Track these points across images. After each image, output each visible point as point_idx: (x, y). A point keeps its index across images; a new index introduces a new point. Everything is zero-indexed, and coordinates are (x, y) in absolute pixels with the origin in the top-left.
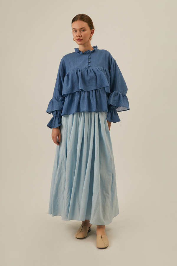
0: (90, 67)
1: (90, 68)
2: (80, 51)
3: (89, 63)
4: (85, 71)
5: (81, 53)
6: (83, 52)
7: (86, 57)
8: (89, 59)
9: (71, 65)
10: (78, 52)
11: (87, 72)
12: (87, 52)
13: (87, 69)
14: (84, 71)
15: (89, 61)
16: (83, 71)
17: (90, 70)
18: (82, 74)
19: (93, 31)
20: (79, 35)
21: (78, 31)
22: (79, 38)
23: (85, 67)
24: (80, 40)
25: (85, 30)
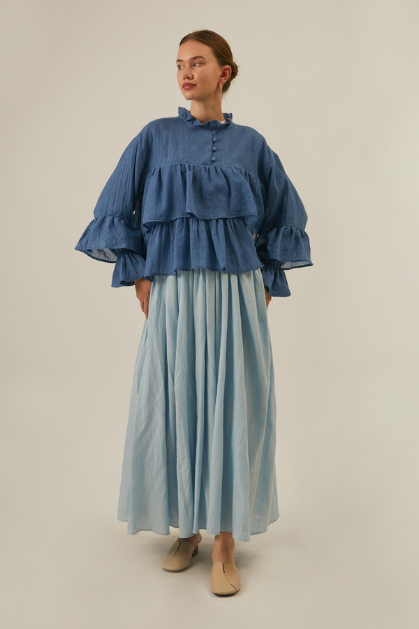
0: (214, 161)
1: (216, 164)
2: (193, 119)
3: (213, 151)
4: (203, 170)
5: (197, 123)
6: (201, 122)
7: (208, 135)
8: (214, 142)
9: (169, 150)
10: (188, 121)
11: (207, 174)
12: (212, 125)
13: (207, 167)
14: (200, 171)
15: (214, 148)
16: (198, 169)
17: (216, 169)
18: (195, 178)
19: (228, 69)
20: (186, 75)
21: (187, 65)
22: (187, 81)
23: (202, 161)
24: (188, 86)
25: (202, 64)
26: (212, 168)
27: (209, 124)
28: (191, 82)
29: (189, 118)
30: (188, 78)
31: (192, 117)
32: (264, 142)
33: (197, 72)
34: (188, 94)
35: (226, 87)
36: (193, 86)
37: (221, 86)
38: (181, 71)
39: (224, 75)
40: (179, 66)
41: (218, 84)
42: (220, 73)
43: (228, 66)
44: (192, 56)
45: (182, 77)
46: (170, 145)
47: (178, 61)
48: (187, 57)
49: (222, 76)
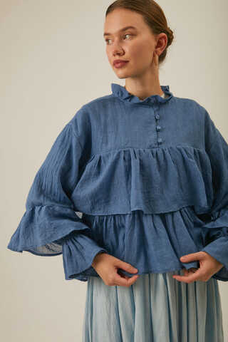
0: (161, 143)
1: (163, 146)
2: (131, 97)
3: (158, 131)
5: (136, 100)
6: (140, 99)
7: (150, 112)
8: (157, 120)
9: (109, 135)
10: (126, 99)
11: (155, 160)
12: (152, 101)
13: (154, 150)
14: (148, 156)
15: (159, 128)
16: (144, 155)
17: (164, 153)
18: (142, 166)
19: (164, 37)
20: (117, 51)
21: (116, 39)
22: (117, 58)
23: (148, 144)
24: (120, 64)
25: (133, 35)
26: (160, 152)
27: (149, 100)
28: (123, 58)
29: (127, 96)
30: (119, 54)
31: (129, 94)
32: (207, 116)
33: (128, 46)
34: (121, 72)
35: (162, 57)
36: (126, 62)
37: (157, 57)
38: (111, 46)
39: (159, 44)
40: (107, 40)
41: (154, 56)
42: (154, 44)
43: (164, 34)
44: (121, 27)
45: (111, 54)
46: (110, 129)
47: (106, 34)
48: (115, 29)
49: (157, 47)
